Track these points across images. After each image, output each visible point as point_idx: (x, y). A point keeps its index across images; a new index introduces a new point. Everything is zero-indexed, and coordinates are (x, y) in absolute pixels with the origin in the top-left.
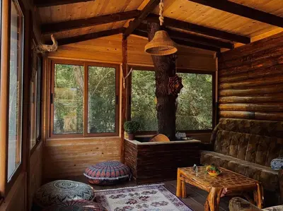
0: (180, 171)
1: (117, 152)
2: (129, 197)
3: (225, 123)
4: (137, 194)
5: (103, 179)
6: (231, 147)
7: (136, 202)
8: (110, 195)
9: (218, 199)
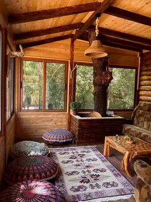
0: (107, 138)
1: (65, 123)
2: (72, 154)
3: (142, 105)
4: (77, 152)
5: (55, 141)
6: (145, 123)
7: (76, 158)
8: (59, 152)
9: (130, 159)
